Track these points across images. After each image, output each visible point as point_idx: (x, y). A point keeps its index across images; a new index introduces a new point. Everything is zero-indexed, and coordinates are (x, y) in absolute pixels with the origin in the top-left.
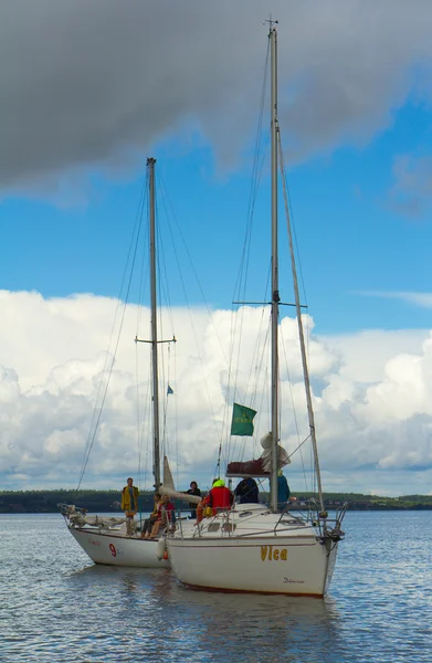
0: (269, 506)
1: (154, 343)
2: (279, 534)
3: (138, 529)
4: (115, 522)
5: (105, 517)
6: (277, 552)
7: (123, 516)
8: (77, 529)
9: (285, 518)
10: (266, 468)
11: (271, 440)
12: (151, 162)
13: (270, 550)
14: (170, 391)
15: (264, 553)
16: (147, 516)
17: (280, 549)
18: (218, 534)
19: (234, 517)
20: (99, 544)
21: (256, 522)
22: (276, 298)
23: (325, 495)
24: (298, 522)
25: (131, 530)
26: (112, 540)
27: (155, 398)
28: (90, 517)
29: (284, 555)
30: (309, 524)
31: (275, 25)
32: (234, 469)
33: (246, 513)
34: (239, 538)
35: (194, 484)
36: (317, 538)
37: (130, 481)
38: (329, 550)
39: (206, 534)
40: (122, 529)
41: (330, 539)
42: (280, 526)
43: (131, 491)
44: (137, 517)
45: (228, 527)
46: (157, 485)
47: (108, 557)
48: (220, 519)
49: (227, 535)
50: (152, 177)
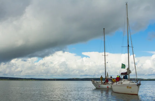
0: (128, 80)
1: (105, 55)
2: (130, 84)
3: (103, 83)
4: (99, 82)
5: (98, 81)
6: (129, 87)
7: (101, 81)
8: (93, 83)
9: (131, 81)
10: (127, 73)
11: (128, 69)
12: (104, 29)
13: (128, 87)
14: (107, 63)
15: (127, 87)
16: (105, 81)
17: (130, 87)
18: (120, 84)
19: (122, 81)
20: (97, 85)
21: (126, 82)
22: (128, 46)
23: (138, 79)
24: (133, 82)
25: (102, 83)
26: (99, 85)
27: (105, 64)
28: (95, 81)
29: (131, 88)
30: (135, 82)
31: (127, 3)
32: (122, 74)
33: (124, 81)
34: (123, 85)
35: (111, 76)
36: (136, 85)
37: (101, 76)
38: (138, 87)
39: (118, 84)
40: (100, 83)
41: (139, 85)
42: (130, 83)
43: (102, 77)
44: (103, 81)
45: (121, 83)
46: (106, 77)
47: (98, 87)
48: (120, 82)
49: (121, 84)
50: (104, 31)
